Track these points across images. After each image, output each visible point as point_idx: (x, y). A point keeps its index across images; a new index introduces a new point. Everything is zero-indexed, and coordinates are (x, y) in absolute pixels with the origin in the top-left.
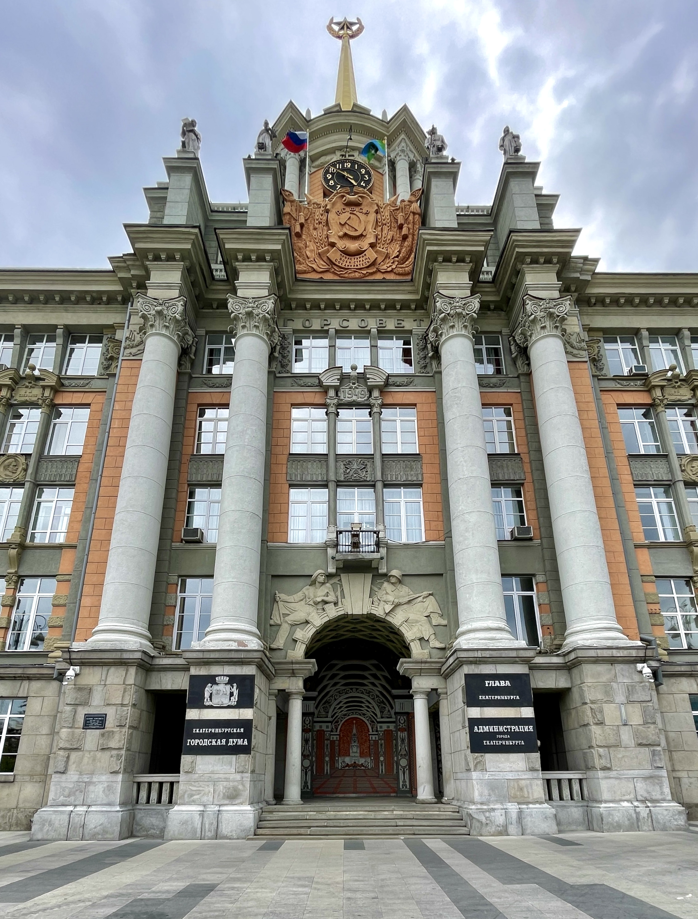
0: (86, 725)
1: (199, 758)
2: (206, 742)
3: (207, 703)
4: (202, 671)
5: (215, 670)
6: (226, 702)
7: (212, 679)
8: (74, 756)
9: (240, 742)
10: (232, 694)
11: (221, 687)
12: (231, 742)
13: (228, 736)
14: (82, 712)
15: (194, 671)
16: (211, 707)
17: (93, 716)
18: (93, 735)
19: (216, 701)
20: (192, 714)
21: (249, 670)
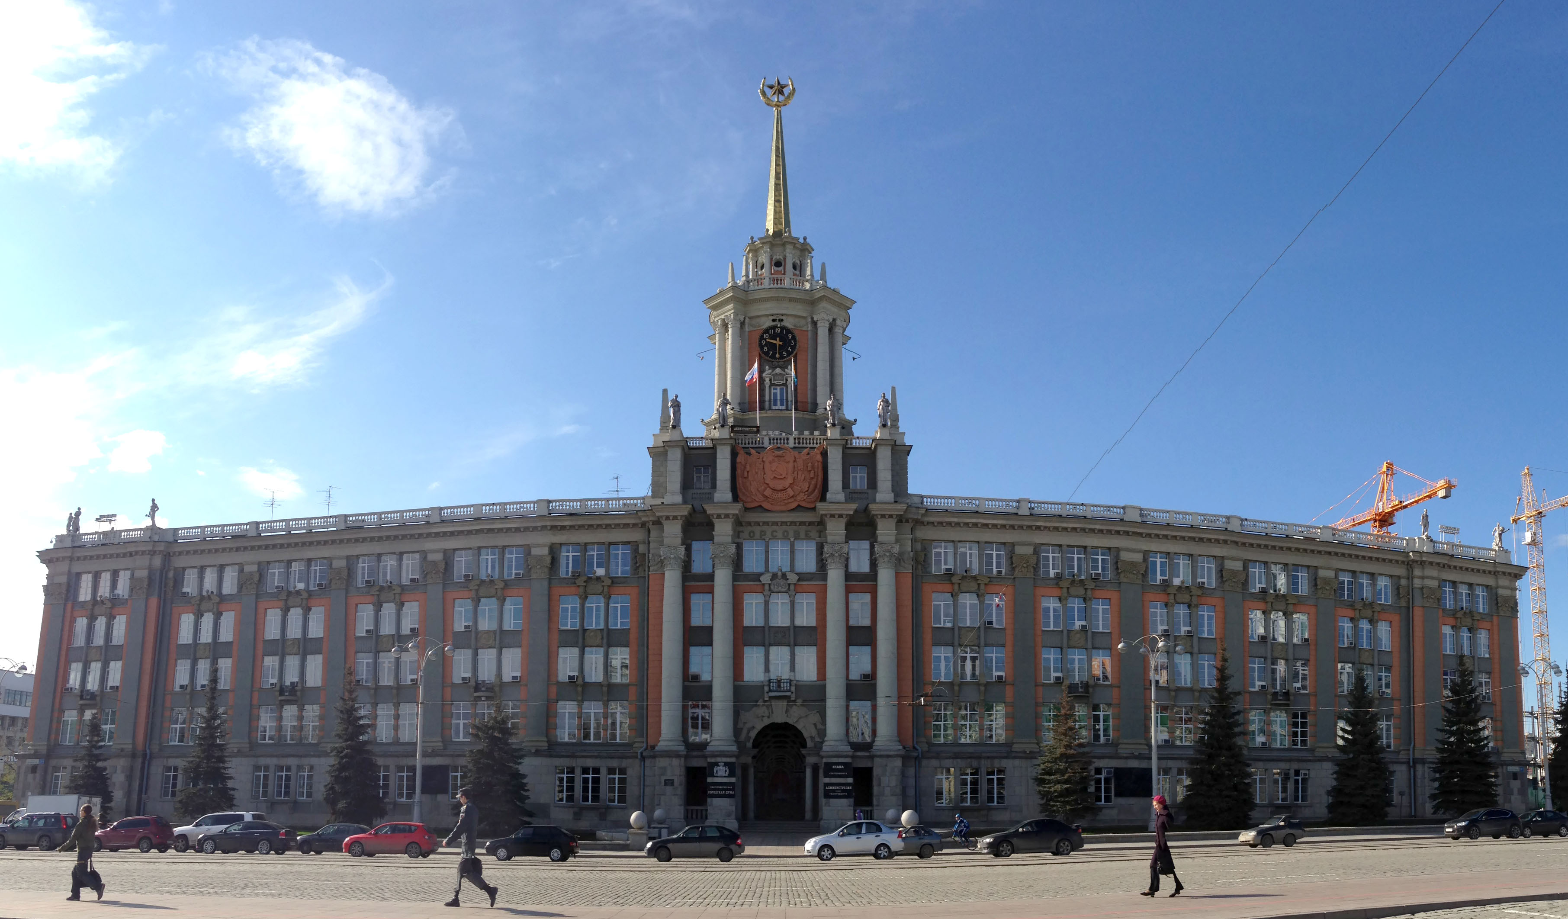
0: (666, 784)
1: (714, 799)
2: (716, 793)
3: (715, 775)
4: (713, 760)
5: (718, 759)
6: (724, 775)
7: (717, 764)
8: (662, 798)
9: (731, 792)
10: (726, 771)
11: (721, 768)
12: (727, 792)
13: (725, 790)
14: (663, 778)
15: (709, 760)
16: (717, 777)
17: (669, 780)
18: (669, 789)
19: (720, 774)
20: (709, 780)
21: (733, 760)
